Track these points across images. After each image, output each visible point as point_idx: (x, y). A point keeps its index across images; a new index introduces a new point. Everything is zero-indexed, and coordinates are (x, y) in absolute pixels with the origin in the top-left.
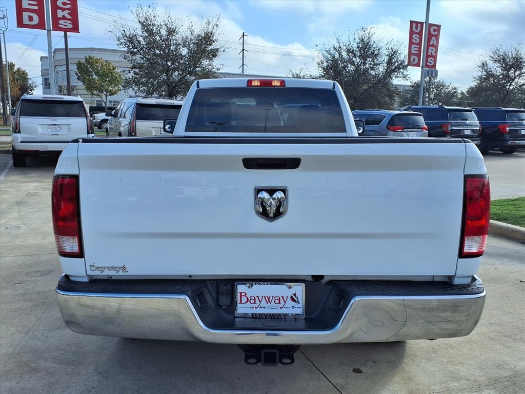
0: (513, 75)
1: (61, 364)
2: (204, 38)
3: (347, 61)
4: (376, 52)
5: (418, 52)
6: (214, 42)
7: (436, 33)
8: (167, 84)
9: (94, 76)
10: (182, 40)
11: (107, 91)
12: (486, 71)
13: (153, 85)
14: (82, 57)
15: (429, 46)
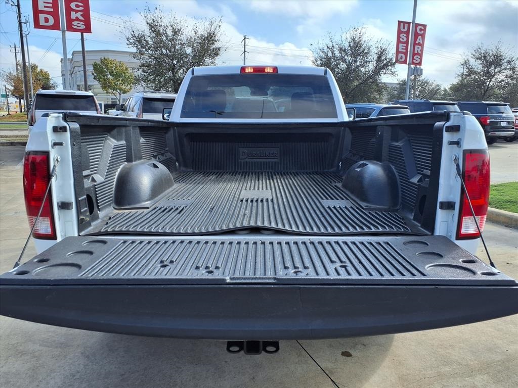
0: (493, 71)
1: (48, 347)
2: (207, 38)
3: (339, 60)
4: (366, 51)
5: (405, 51)
6: (216, 41)
7: (422, 32)
8: (173, 80)
9: (109, 76)
10: (187, 39)
11: (120, 89)
12: (468, 68)
13: (160, 82)
14: (97, 59)
15: (415, 44)
